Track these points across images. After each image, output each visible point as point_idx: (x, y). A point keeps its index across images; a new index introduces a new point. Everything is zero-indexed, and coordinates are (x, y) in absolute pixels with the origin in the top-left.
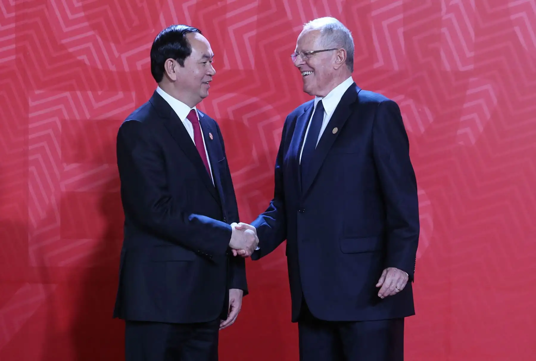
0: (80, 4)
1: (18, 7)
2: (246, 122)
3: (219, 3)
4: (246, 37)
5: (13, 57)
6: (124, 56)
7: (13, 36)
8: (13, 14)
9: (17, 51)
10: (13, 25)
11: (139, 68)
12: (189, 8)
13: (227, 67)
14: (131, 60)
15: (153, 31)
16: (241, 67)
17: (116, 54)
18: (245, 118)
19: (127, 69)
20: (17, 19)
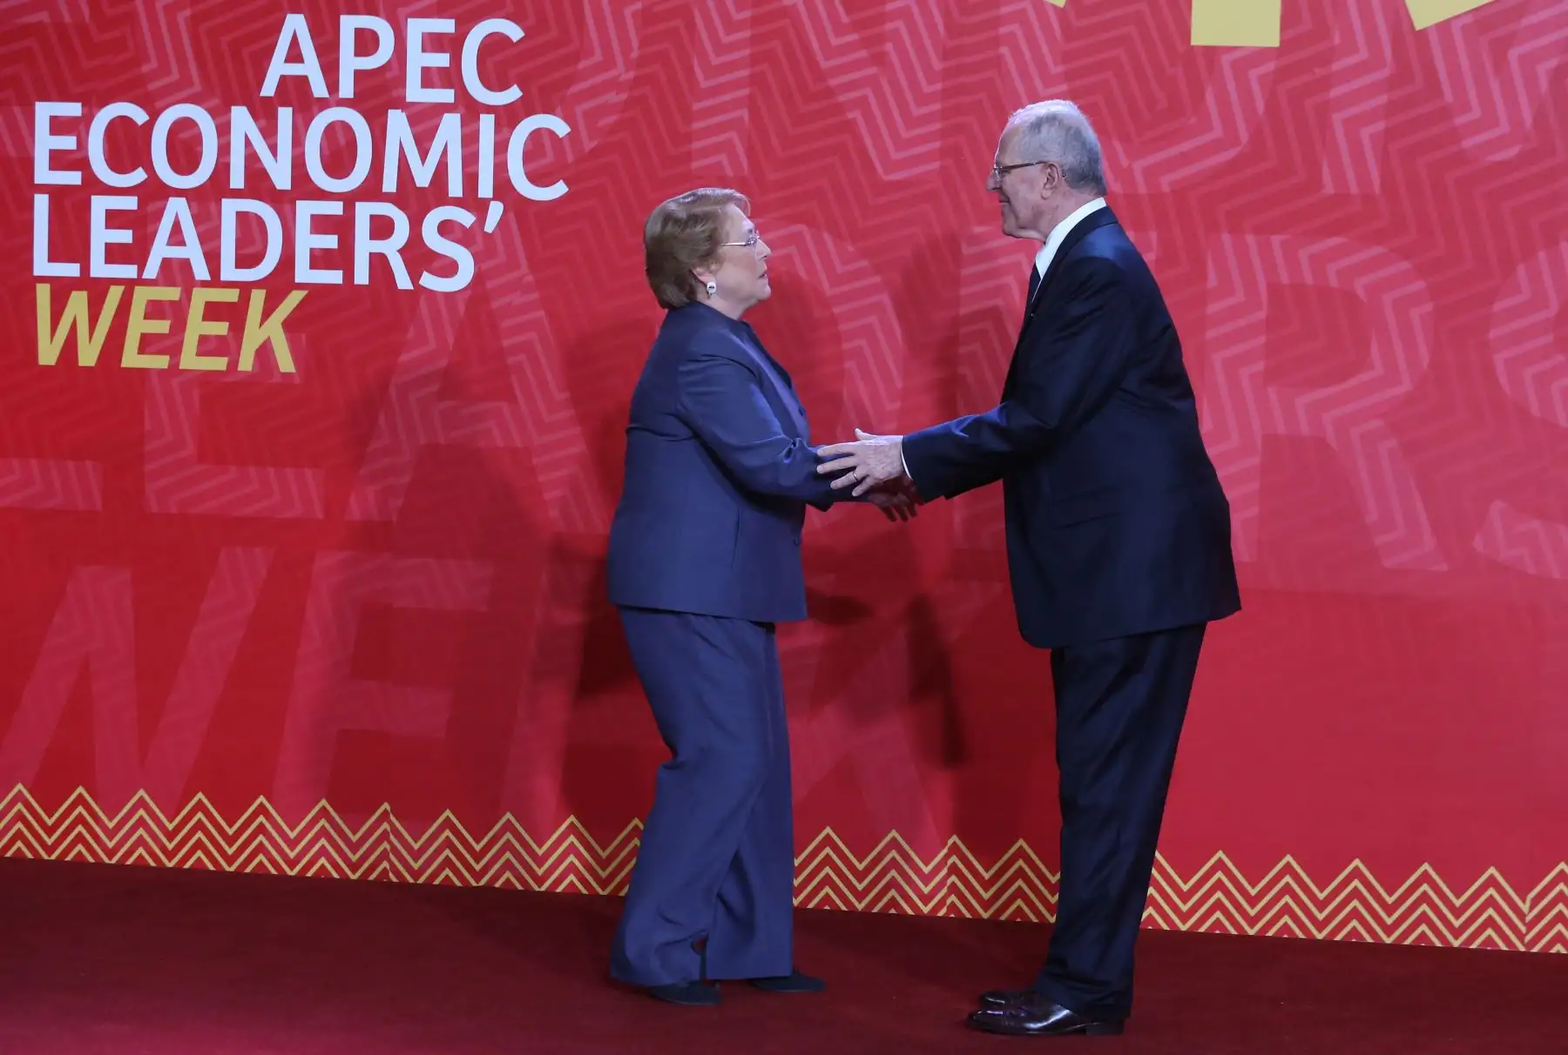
0: (1060, 69)
1: (947, 74)
2: (1361, 292)
3: (1316, 70)
4: (1366, 133)
5: (935, 165)
6: (1139, 166)
7: (937, 126)
8: (938, 86)
9: (943, 153)
10: (936, 107)
11: (1166, 189)
12: (1261, 78)
13: (1329, 188)
14: (1151, 173)
15: (1193, 120)
16: (1354, 189)
17: (1124, 162)
18: (1360, 286)
19: (1142, 189)
20: (946, 94)
